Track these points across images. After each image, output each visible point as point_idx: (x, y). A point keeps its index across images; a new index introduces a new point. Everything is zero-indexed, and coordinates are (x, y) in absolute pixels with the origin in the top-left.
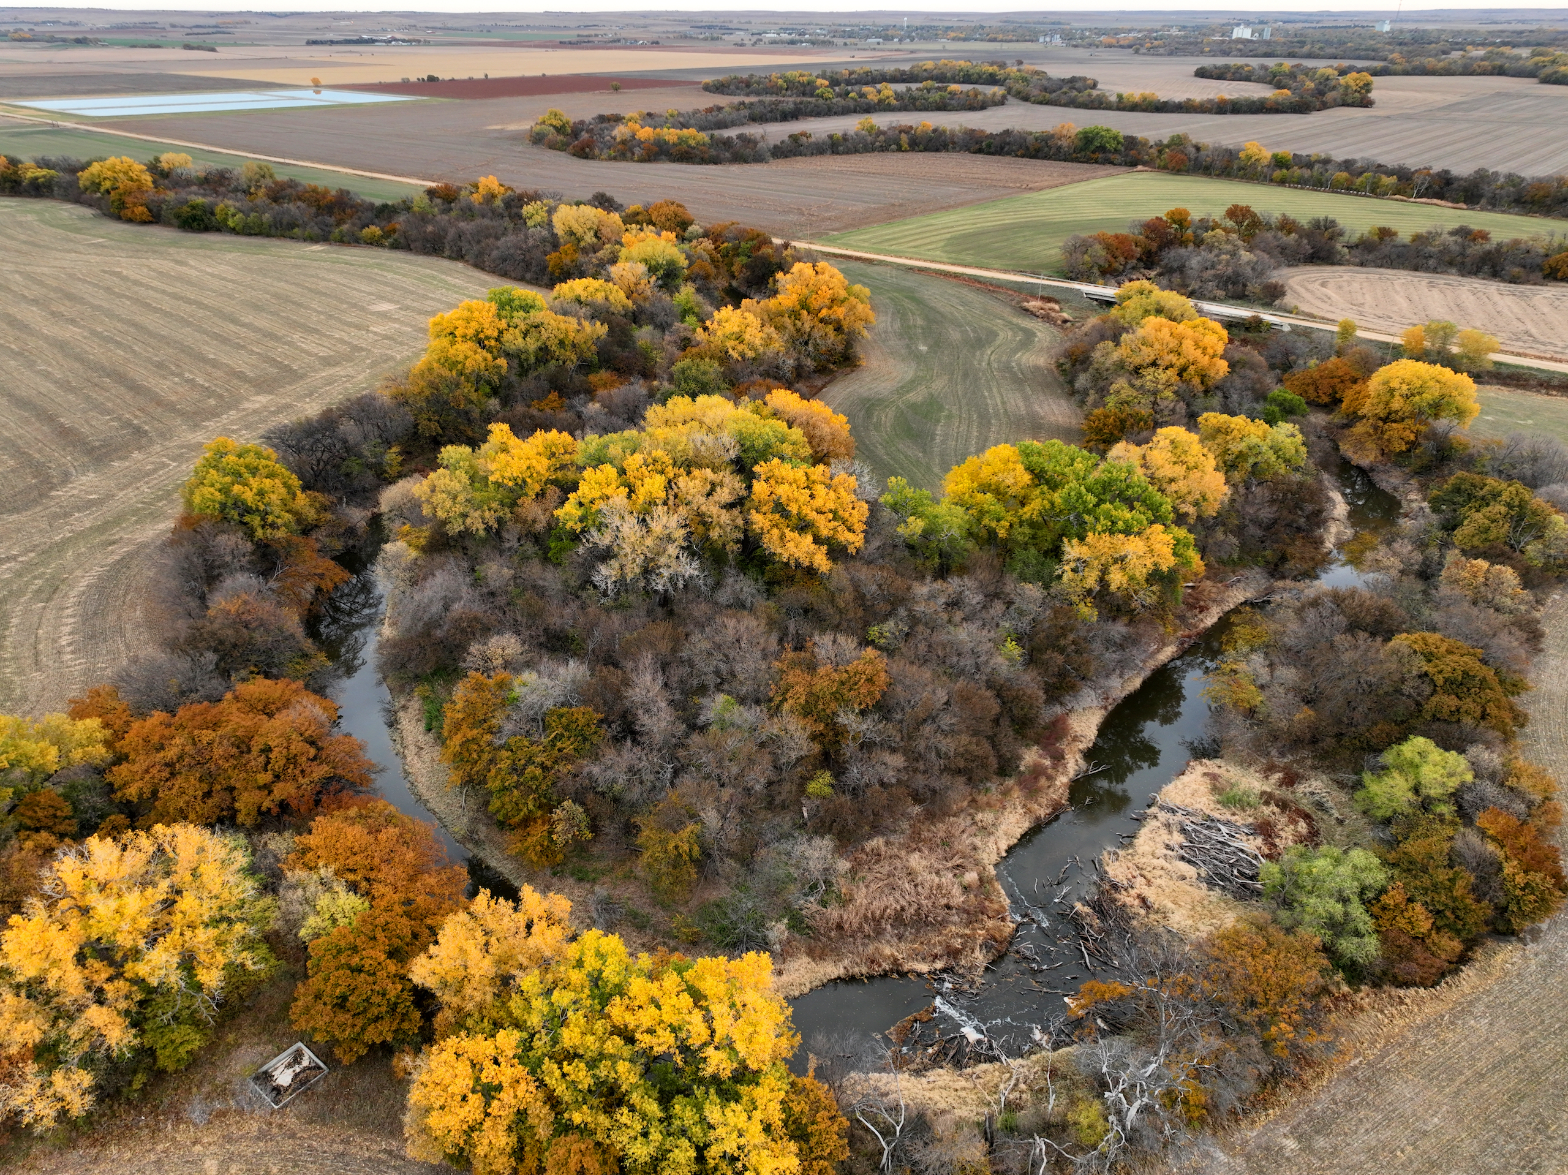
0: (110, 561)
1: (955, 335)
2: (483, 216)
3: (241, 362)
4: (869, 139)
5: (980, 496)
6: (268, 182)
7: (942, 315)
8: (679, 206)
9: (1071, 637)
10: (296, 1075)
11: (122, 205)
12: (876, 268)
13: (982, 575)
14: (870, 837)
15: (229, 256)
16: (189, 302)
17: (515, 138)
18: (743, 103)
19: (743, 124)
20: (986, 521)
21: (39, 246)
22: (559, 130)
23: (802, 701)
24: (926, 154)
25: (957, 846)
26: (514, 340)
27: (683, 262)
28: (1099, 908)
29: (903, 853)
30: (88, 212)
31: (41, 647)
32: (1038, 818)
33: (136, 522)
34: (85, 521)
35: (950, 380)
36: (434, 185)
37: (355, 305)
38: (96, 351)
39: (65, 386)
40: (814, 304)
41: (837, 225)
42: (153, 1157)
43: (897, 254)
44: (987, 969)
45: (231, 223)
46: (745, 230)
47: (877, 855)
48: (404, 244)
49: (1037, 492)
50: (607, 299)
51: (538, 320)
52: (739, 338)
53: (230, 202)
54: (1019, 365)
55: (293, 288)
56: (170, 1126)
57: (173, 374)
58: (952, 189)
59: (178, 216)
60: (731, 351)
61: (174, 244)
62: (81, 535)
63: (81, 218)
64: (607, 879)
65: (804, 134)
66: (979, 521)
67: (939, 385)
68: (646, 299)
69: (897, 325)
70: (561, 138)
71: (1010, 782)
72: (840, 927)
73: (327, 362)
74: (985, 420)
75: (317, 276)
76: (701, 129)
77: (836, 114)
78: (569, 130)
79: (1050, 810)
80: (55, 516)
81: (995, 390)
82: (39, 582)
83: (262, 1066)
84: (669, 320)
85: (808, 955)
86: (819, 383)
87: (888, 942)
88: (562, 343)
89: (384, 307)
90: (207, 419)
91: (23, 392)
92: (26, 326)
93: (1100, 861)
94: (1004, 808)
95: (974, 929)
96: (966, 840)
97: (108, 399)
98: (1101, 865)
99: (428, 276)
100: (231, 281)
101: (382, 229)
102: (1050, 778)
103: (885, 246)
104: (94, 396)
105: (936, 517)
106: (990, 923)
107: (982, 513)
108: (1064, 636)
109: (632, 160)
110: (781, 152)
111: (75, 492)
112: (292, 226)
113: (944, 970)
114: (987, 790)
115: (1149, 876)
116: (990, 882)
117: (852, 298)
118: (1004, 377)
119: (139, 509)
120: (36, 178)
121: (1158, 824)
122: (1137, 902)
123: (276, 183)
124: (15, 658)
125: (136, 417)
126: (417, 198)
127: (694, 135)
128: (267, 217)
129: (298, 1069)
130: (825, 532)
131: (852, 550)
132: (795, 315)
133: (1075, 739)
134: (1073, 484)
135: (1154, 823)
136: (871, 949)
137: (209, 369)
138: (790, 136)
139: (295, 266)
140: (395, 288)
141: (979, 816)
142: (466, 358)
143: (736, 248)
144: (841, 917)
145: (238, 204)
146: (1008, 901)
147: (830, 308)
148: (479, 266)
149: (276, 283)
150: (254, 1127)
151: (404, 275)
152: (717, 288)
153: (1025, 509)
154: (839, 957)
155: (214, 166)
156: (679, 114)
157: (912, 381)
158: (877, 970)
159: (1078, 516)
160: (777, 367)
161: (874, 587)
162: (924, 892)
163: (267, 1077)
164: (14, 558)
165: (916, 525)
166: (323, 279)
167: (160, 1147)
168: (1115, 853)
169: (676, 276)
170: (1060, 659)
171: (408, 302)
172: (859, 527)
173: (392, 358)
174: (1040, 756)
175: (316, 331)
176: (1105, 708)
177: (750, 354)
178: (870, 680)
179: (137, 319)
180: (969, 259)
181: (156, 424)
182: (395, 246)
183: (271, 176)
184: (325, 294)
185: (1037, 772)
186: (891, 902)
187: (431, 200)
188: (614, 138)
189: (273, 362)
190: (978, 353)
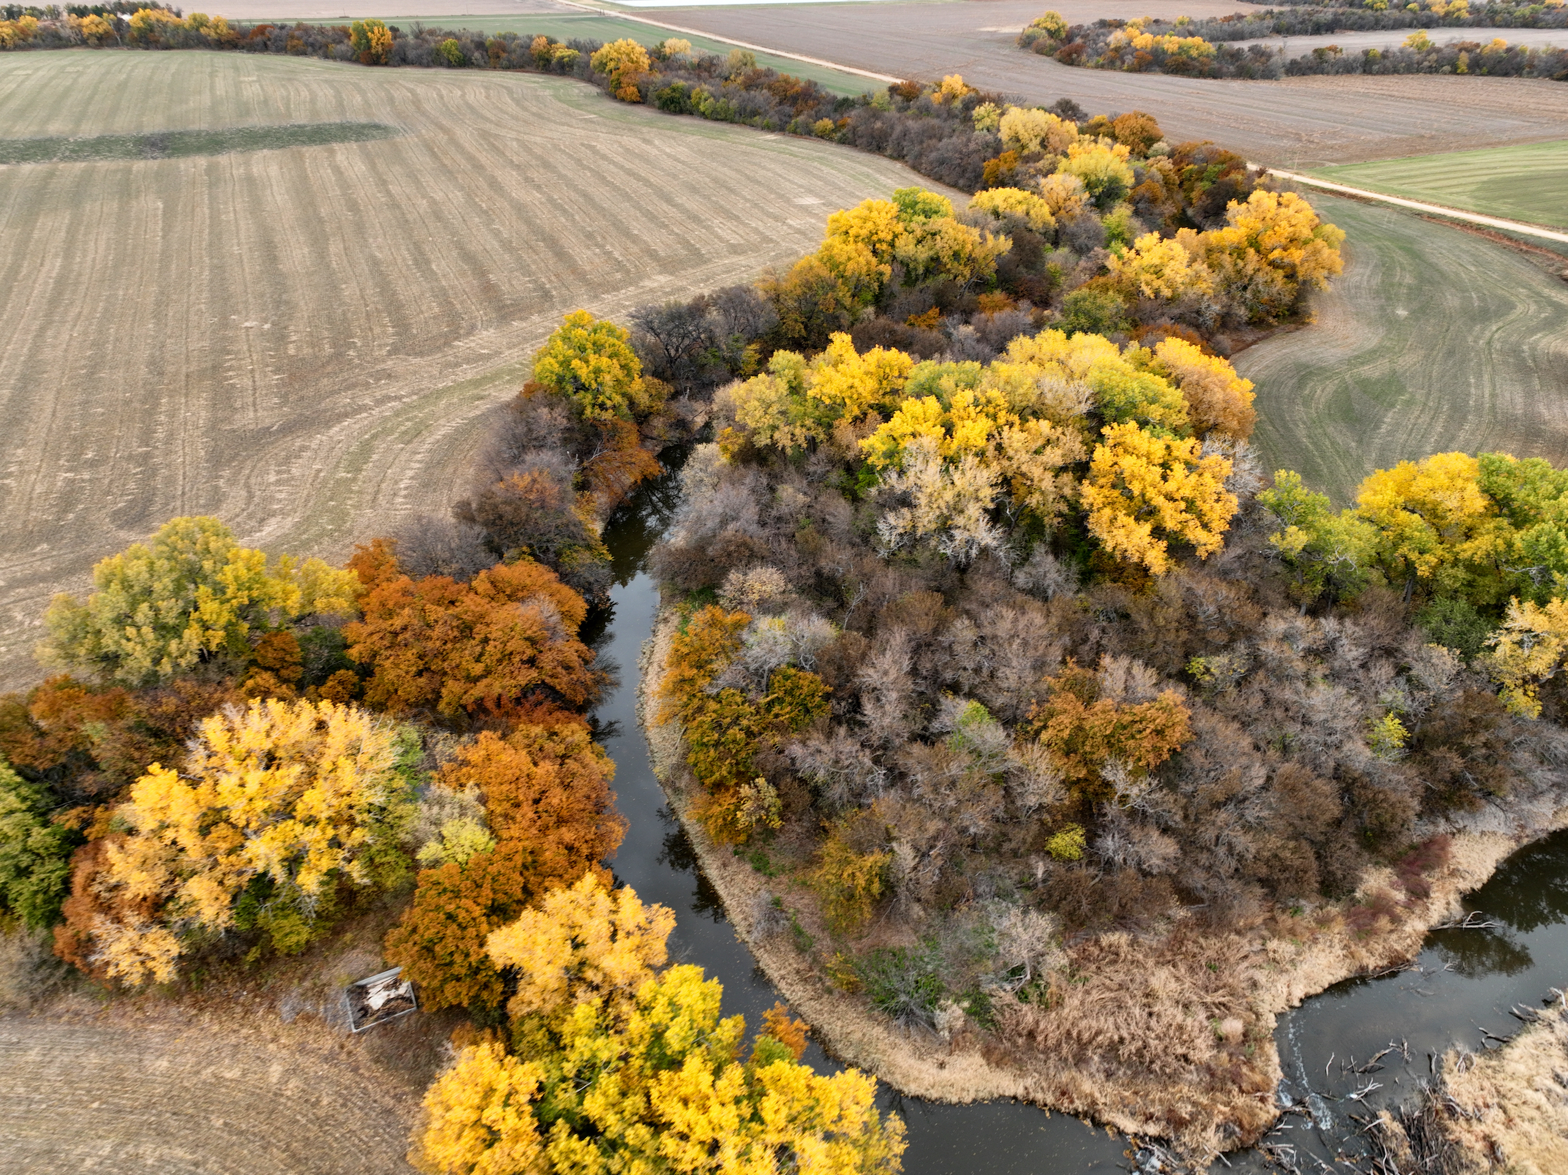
0: (471, 415)
1: (1452, 301)
2: (938, 116)
3: (659, 242)
4: (1417, 57)
5: (1403, 515)
6: (748, 70)
7: (1442, 274)
8: (1150, 119)
9: (1482, 738)
10: (389, 1001)
11: (619, 85)
12: (1372, 210)
13: (1375, 621)
14: (1113, 929)
15: (691, 139)
16: (639, 178)
17: (1005, 41)
18: (1271, 13)
19: (1264, 36)
20: (1404, 549)
21: (543, 118)
22: (1052, 34)
23: (1066, 734)
24: (1489, 79)
25: (1226, 977)
26: (906, 247)
27: (1128, 180)
28: (1416, 1131)
29: (1150, 963)
30: (594, 90)
31: (383, 486)
32: (1363, 969)
33: (508, 382)
34: (468, 373)
35: (1426, 357)
36: (899, 81)
37: (781, 196)
38: (544, 217)
39: (507, 246)
40: (1267, 241)
41: (1339, 156)
42: (233, 1040)
43: (1405, 195)
44: (1218, 1159)
45: (702, 108)
46: (1217, 152)
47: (1115, 952)
48: (849, 139)
49: (1491, 525)
50: (1028, 214)
51: (936, 228)
52: (1158, 272)
53: (705, 87)
54: (1533, 349)
55: (733, 174)
56: (261, 1013)
57: (597, 245)
58: (1509, 123)
59: (659, 98)
60: (1144, 287)
61: (650, 124)
62: (460, 386)
63: (586, 96)
64: (784, 879)
65: (1334, 49)
66: (1395, 546)
67: (1409, 361)
68: (1073, 218)
69: (1377, 280)
70: (1051, 42)
71: (1334, 909)
72: (1031, 1035)
73: (735, 250)
74: (1458, 413)
75: (759, 165)
76: (1212, 39)
77: (1384, 28)
78: (1063, 35)
79: (1385, 962)
80: (448, 365)
81: (1486, 377)
82: (409, 424)
83: (362, 978)
84: (1090, 244)
85: (984, 1055)
86: (1250, 338)
87: (1091, 1075)
88: (956, 255)
89: (810, 201)
90: (607, 292)
91: (473, 247)
92: (501, 188)
93: (1439, 1062)
94: (1315, 941)
95: (1214, 1101)
96: (1242, 973)
97: (534, 262)
98: (1440, 1067)
99: (862, 174)
100: (683, 163)
101: (835, 122)
102: (1395, 920)
103: (1394, 185)
104: (525, 256)
105: (1329, 532)
106: (1240, 1100)
107: (1402, 538)
108: (1474, 733)
109: (1121, 69)
110: (1297, 69)
111: (473, 345)
112: (754, 113)
113: (1158, 1140)
114: (1297, 910)
115: (1513, 1112)
116: (1259, 1040)
117: (1319, 242)
118: (1505, 363)
119: (515, 370)
120: (563, 58)
121: (1552, 1038)
122: (1479, 1146)
123: (755, 72)
124: (360, 492)
125: (550, 281)
126: (878, 94)
127: (1199, 45)
128: (734, 104)
129: (393, 994)
130: (1170, 524)
131: (1202, 553)
132: (1239, 252)
133: (1454, 873)
134: (1549, 526)
135: (1546, 1035)
136: (1064, 1077)
137: (629, 244)
138: (1316, 51)
139: (744, 153)
140: (827, 182)
141: (1273, 945)
142: (849, 259)
143: (1201, 172)
144: (1037, 1023)
145: (712, 89)
146: (1279, 1074)
147: (1285, 249)
148: (916, 168)
149: (720, 168)
150: (328, 1043)
151: (840, 171)
152: (1161, 215)
153: (1467, 545)
154: (1022, 1073)
155: (707, 52)
156: (1191, 22)
157: (1373, 352)
158: (1065, 1106)
159: (1545, 571)
160: (1198, 312)
161: (1212, 609)
162: (1158, 1028)
163: (360, 992)
164: (398, 398)
165: (1296, 539)
166: (764, 168)
167: (244, 1031)
168: (1468, 1059)
169: (1117, 196)
170: (1456, 763)
171: (834, 199)
172: (1220, 526)
173: (796, 253)
174: (1392, 885)
175: (737, 218)
176: (1518, 839)
177: (1167, 292)
178: (1159, 732)
179: (590, 190)
180: (1505, 208)
181: (564, 291)
182: (843, 141)
183: (753, 64)
184: (759, 183)
185: (1379, 906)
186: (1109, 1027)
187: (891, 96)
188: (1107, 45)
189: (686, 244)
190: (1478, 328)
